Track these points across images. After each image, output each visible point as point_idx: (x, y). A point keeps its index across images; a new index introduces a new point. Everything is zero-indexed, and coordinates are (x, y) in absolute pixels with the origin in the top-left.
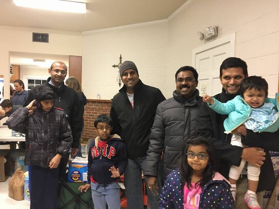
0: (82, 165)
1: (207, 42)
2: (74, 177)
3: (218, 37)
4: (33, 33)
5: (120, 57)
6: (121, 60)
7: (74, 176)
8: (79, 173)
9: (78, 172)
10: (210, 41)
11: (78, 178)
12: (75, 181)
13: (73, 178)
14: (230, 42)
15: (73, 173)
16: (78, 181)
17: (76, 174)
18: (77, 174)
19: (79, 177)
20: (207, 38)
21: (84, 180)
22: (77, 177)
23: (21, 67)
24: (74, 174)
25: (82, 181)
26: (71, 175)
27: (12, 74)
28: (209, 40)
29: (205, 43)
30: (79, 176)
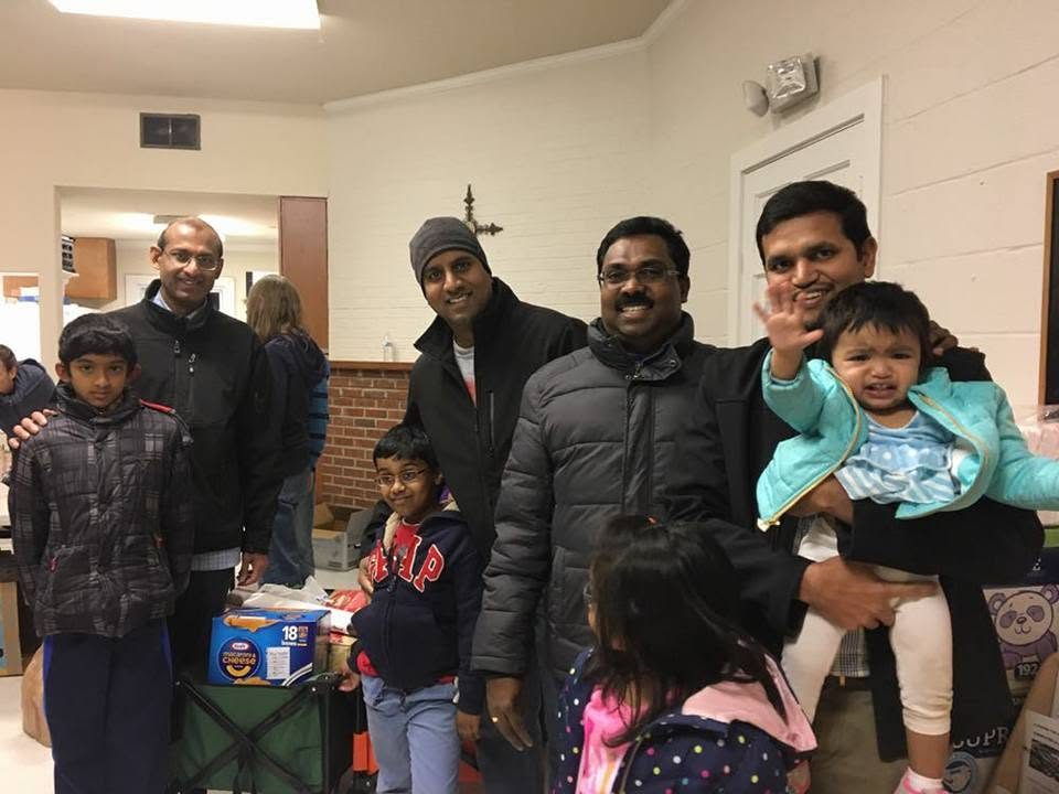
0: (263, 618)
1: (783, 122)
2: (233, 665)
3: (820, 103)
4: (142, 115)
5: (466, 196)
6: (470, 209)
7: (234, 661)
8: (253, 649)
9: (246, 646)
10: (794, 116)
11: (247, 669)
12: (236, 678)
13: (229, 668)
14: (862, 116)
15: (228, 647)
16: (249, 681)
17: (239, 655)
18: (243, 651)
19: (250, 665)
20: (781, 104)
21: (270, 676)
22: (244, 665)
23: (117, 246)
24: (233, 655)
25: (264, 678)
26: (221, 657)
27: (73, 271)
28: (789, 114)
29: (777, 126)
30: (253, 662)
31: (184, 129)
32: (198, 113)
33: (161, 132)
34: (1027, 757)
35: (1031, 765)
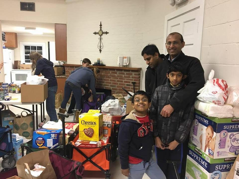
0: (46, 132)
1: (178, 8)
2: (39, 143)
3: (189, 3)
4: (20, 2)
5: (100, 24)
6: (101, 28)
7: (39, 142)
8: (43, 139)
9: (42, 139)
10: (182, 6)
11: (42, 144)
12: (39, 146)
13: (38, 144)
14: (199, 7)
15: (37, 139)
16: (42, 147)
17: (40, 141)
18: (41, 140)
19: (43, 143)
20: (178, 3)
21: (48, 146)
22: (41, 143)
24: (38, 141)
25: (46, 146)
26: (36, 141)
27: (5, 41)
28: (180, 6)
29: (177, 9)
30: (43, 142)
31: (31, 6)
32: (34, 2)
33: (25, 7)
34: (236, 172)
35: (237, 174)
